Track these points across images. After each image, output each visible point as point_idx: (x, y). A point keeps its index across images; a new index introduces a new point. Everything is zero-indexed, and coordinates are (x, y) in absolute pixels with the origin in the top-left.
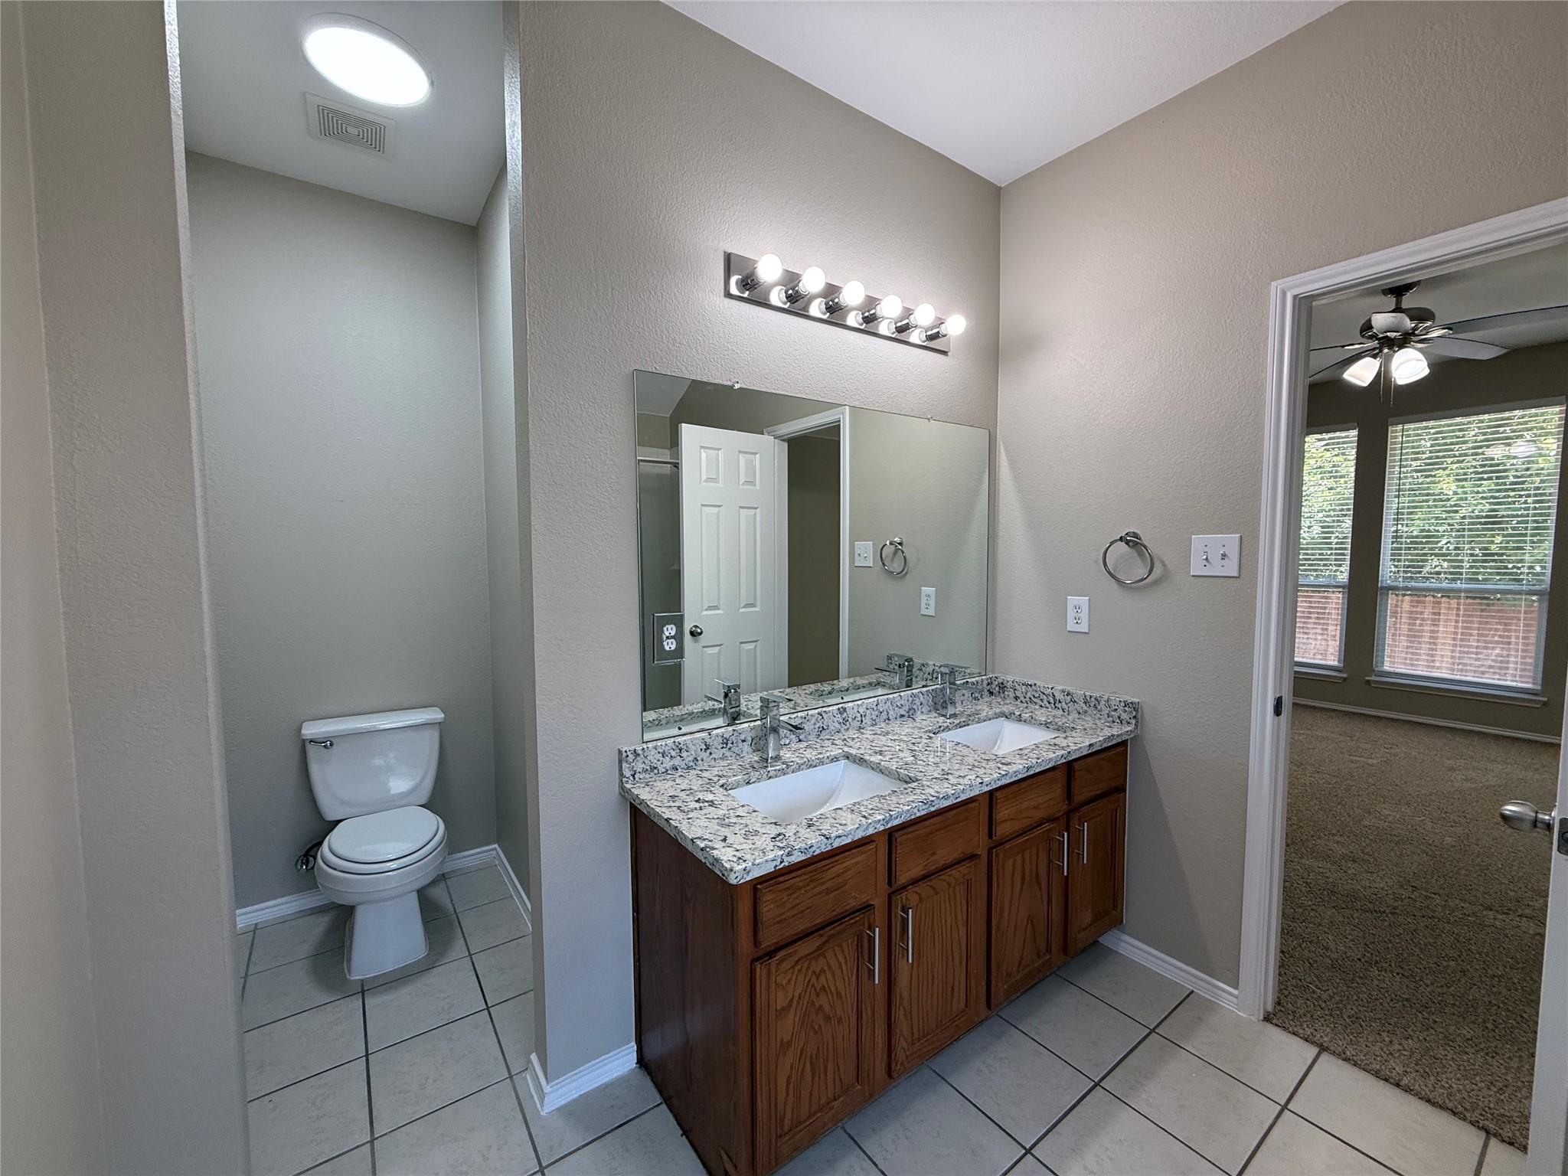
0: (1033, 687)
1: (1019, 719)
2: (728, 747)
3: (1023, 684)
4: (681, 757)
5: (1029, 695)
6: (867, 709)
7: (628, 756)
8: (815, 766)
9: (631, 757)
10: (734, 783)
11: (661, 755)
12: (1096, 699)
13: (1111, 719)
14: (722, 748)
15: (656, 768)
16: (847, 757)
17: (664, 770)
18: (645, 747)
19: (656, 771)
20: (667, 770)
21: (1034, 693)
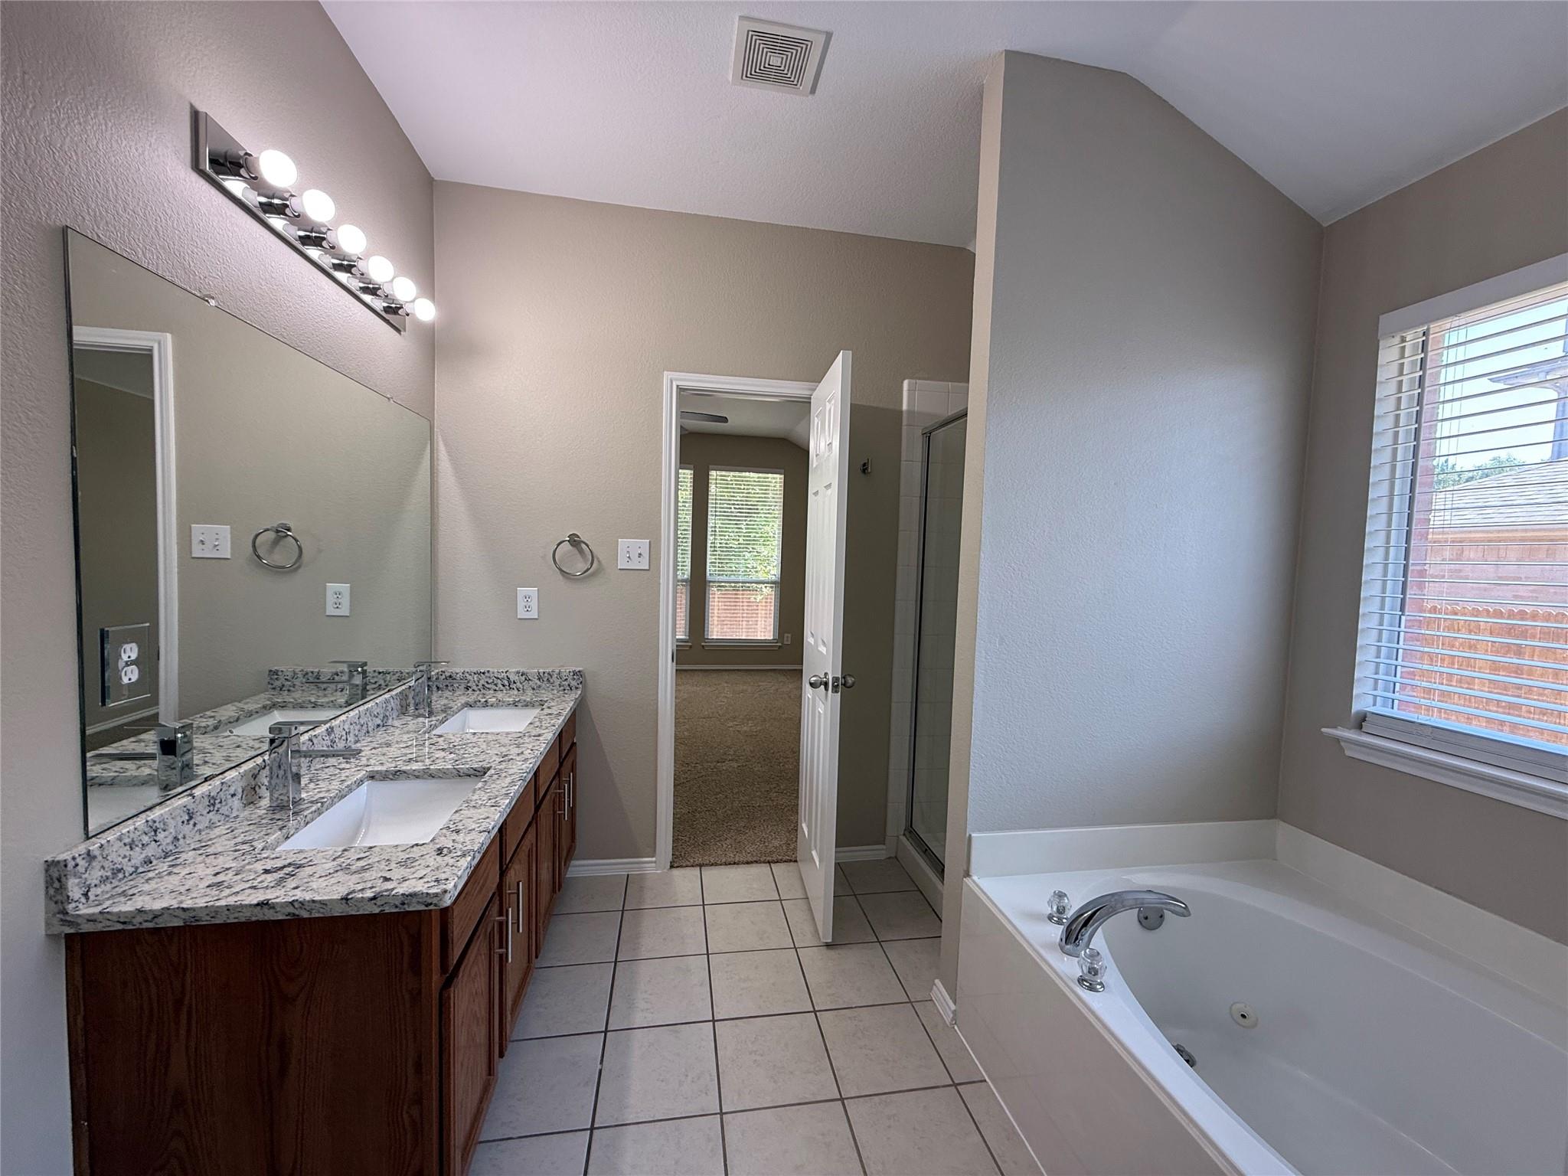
0: (487, 674)
1: (486, 705)
2: (216, 809)
3: (475, 673)
4: (156, 841)
5: (482, 682)
6: (351, 724)
7: (77, 865)
8: (345, 796)
9: (82, 863)
10: (273, 842)
11: (128, 847)
12: (549, 674)
13: (562, 688)
14: (208, 813)
15: (119, 871)
16: (372, 777)
17: (133, 869)
18: (104, 842)
19: (121, 875)
20: (137, 868)
21: (488, 680)
